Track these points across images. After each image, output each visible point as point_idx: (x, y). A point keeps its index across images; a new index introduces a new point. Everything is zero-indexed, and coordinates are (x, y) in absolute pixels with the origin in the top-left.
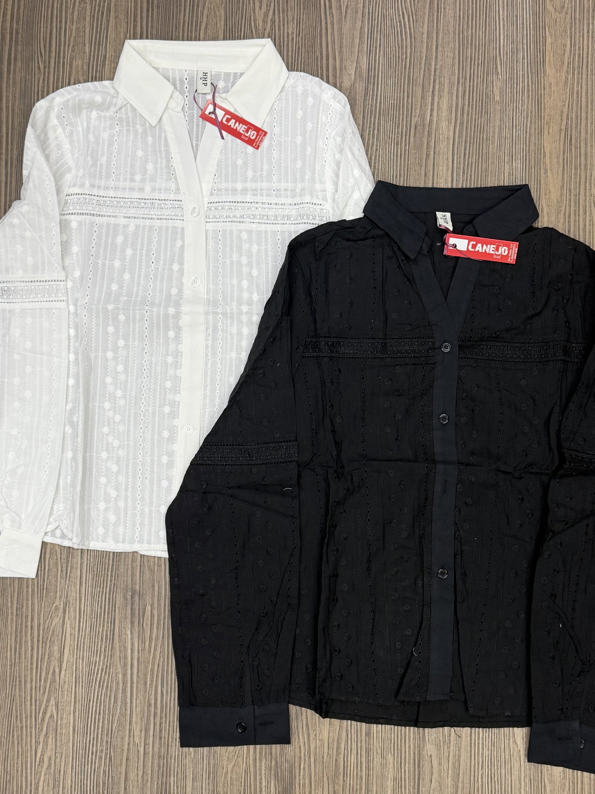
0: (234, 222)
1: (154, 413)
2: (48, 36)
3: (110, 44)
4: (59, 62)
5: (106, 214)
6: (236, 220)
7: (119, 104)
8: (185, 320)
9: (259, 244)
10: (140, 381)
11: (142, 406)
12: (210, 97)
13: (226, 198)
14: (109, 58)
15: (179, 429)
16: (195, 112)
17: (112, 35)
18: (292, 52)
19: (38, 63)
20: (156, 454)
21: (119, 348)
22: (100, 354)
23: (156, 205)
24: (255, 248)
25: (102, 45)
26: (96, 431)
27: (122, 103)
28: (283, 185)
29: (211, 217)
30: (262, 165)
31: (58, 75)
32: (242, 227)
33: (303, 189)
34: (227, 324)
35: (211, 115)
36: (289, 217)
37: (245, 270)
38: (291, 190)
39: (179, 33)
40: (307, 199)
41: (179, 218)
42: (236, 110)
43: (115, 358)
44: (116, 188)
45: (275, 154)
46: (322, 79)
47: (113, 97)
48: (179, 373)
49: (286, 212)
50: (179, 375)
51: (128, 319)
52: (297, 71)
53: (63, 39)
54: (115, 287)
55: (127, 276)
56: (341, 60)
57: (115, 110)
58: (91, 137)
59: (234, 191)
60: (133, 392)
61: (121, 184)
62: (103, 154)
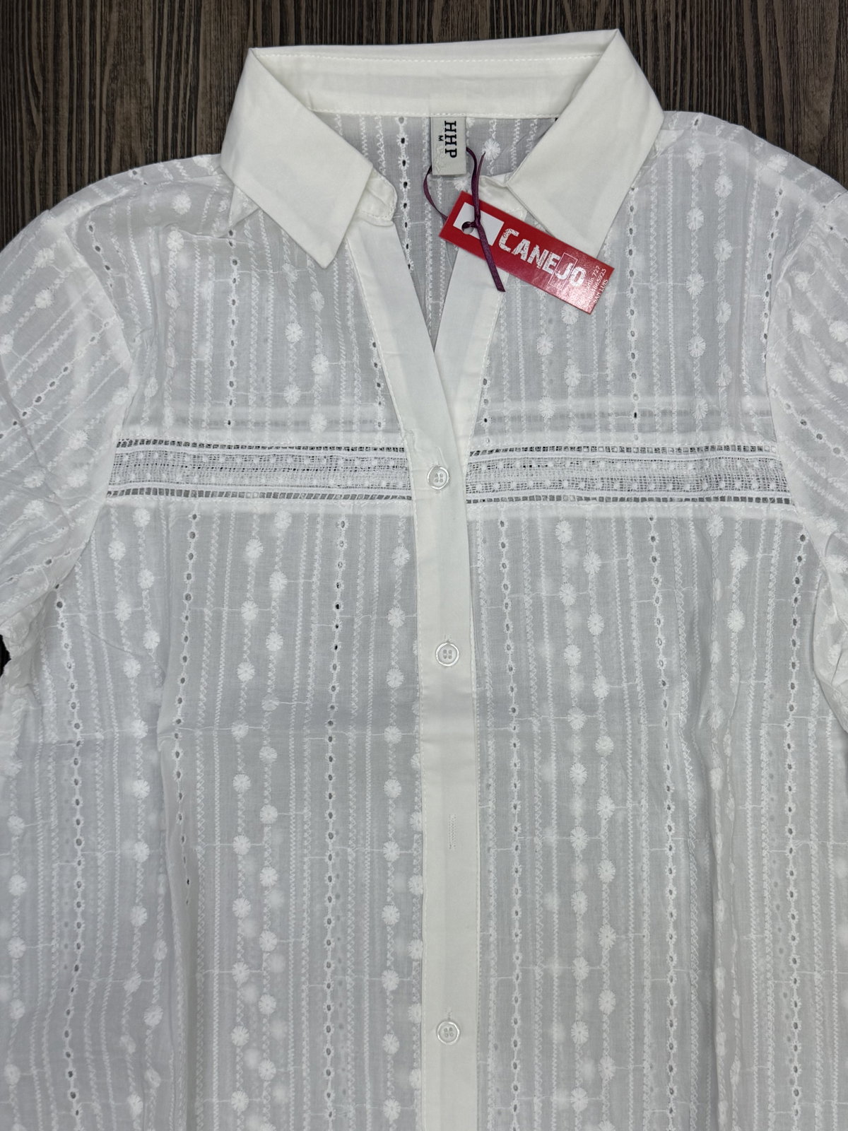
0: (539, 498)
1: (358, 988)
2: (50, 40)
3: (205, 57)
4: (81, 107)
5: (219, 489)
6: (542, 492)
7: (236, 210)
8: (426, 756)
9: (602, 552)
10: (318, 906)
11: (329, 971)
12: (463, 185)
13: (515, 440)
14: (205, 94)
15: (424, 1032)
16: (429, 224)
17: (208, 32)
18: (667, 59)
19: (29, 111)
20: (368, 1095)
21: (263, 826)
22: (218, 843)
23: (341, 462)
24: (593, 563)
25: (187, 62)
26: (215, 1040)
27: (243, 210)
28: (658, 402)
29: (479, 487)
30: (602, 352)
31: (81, 141)
32: (561, 509)
33: (711, 413)
34: (532, 759)
35: (467, 231)
36: (677, 484)
37: (571, 620)
38: (680, 413)
39: (378, 23)
40: (726, 437)
41: (398, 493)
42: (530, 214)
43: (256, 852)
44: (241, 424)
45: (635, 324)
46: (748, 126)
47: (219, 195)
48: (416, 885)
49: (671, 470)
50: (417, 890)
51: (283, 756)
52: (682, 109)
53: (87, 49)
54: (246, 673)
55: (275, 643)
56: (795, 77)
57: (225, 228)
58: (171, 294)
59: (535, 420)
60: (304, 938)
61: (252, 413)
62: (202, 338)
